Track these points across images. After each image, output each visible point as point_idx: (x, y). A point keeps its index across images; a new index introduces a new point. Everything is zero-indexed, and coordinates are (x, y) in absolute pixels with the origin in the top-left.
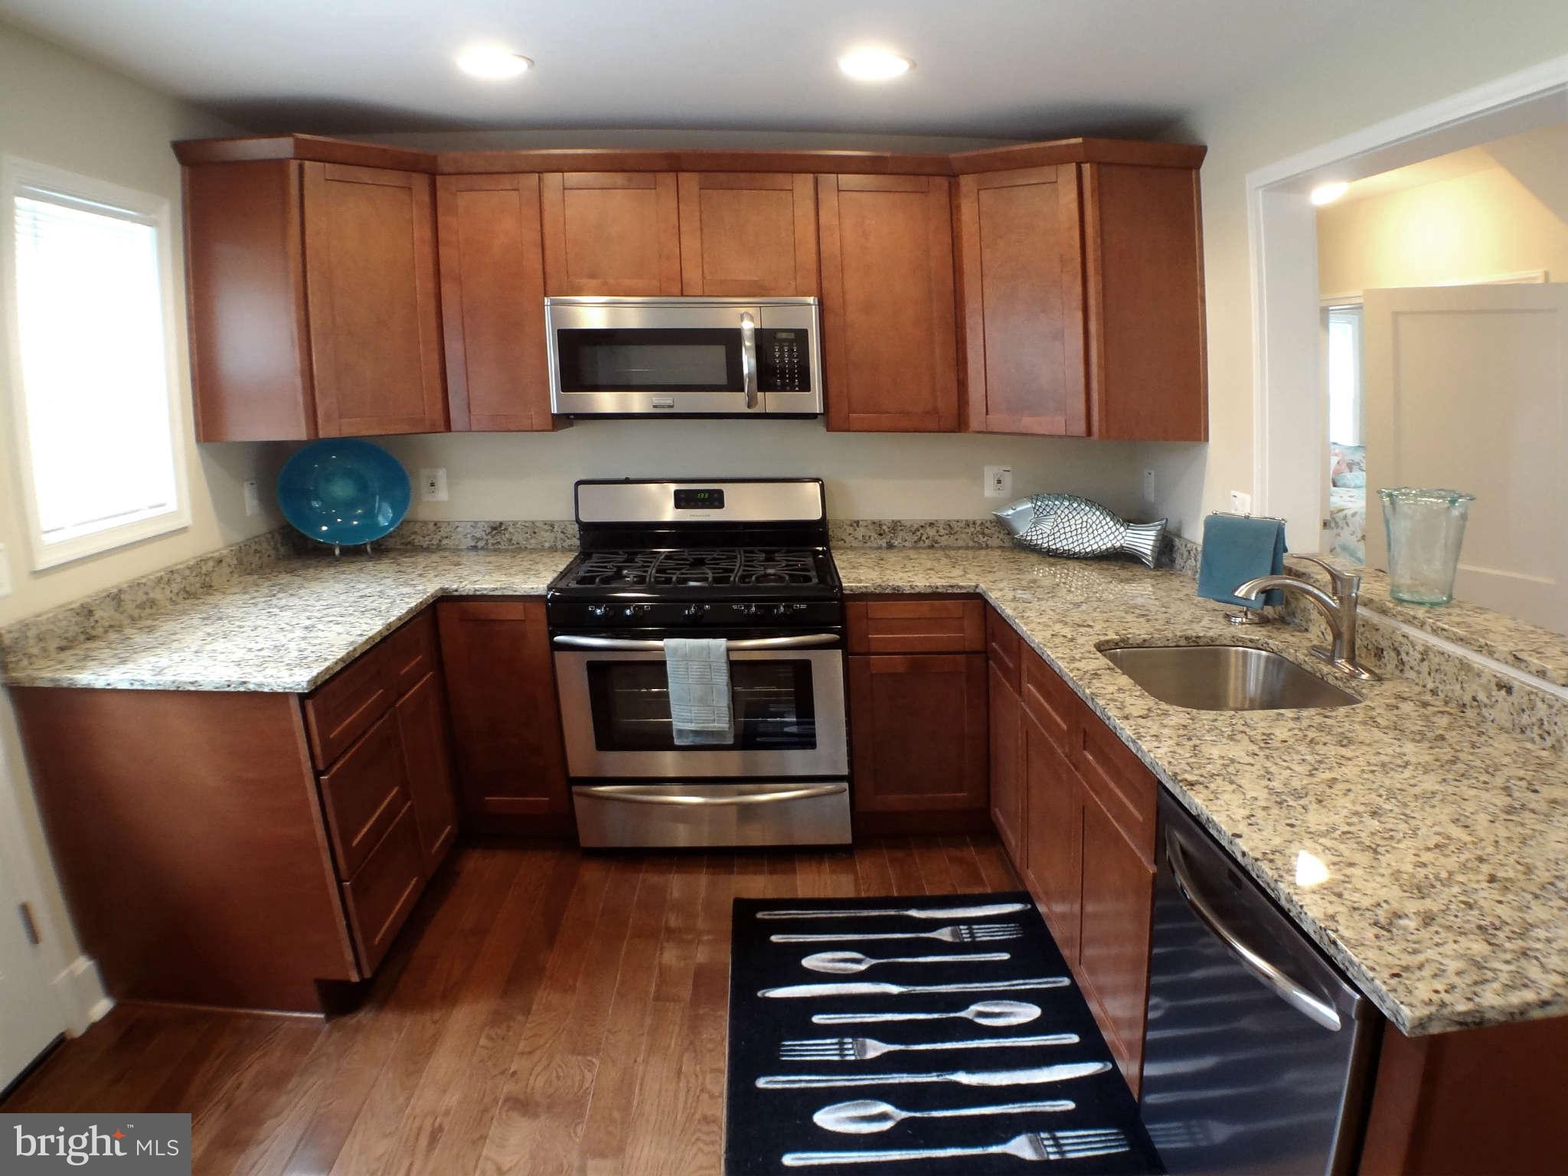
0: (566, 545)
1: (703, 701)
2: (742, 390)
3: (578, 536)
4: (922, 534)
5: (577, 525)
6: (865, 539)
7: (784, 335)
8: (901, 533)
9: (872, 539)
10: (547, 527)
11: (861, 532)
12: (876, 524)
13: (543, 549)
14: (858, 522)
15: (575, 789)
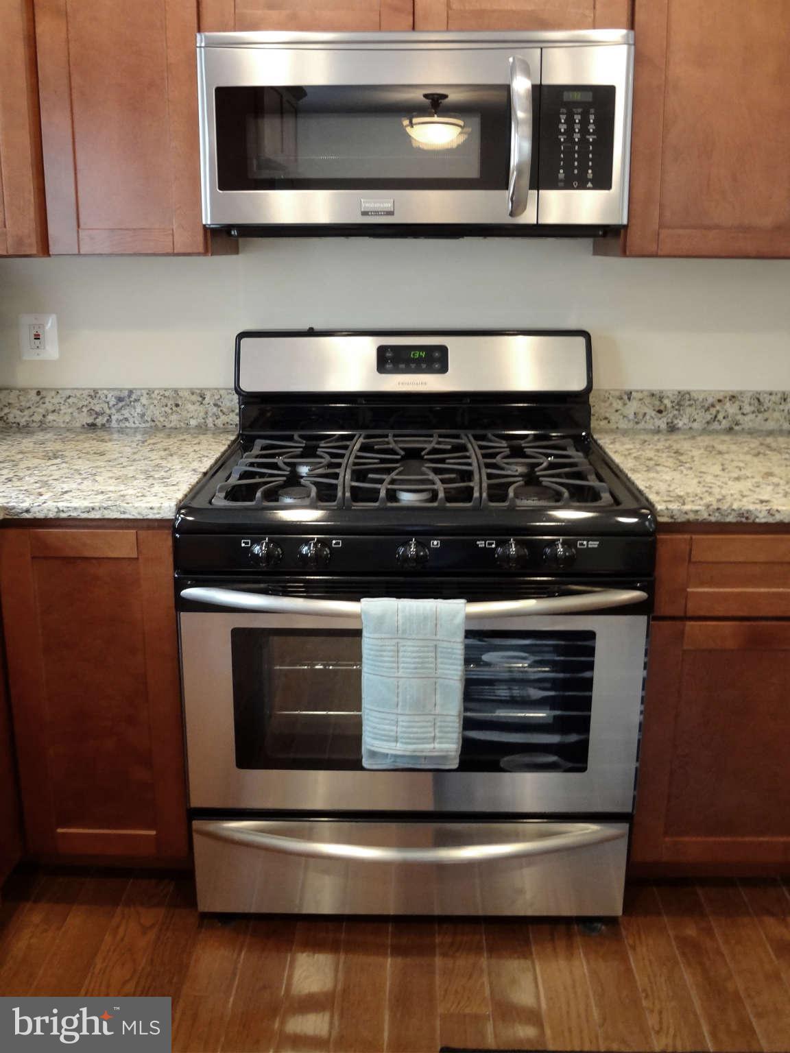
0: (219, 422)
1: (420, 706)
2: (506, 187)
3: (237, 411)
4: (718, 412)
5: (236, 397)
6: (638, 418)
7: (577, 96)
8: (688, 410)
9: (648, 417)
10: (194, 398)
11: (633, 407)
12: (655, 396)
13: (187, 429)
14: (629, 394)
15: (197, 824)
